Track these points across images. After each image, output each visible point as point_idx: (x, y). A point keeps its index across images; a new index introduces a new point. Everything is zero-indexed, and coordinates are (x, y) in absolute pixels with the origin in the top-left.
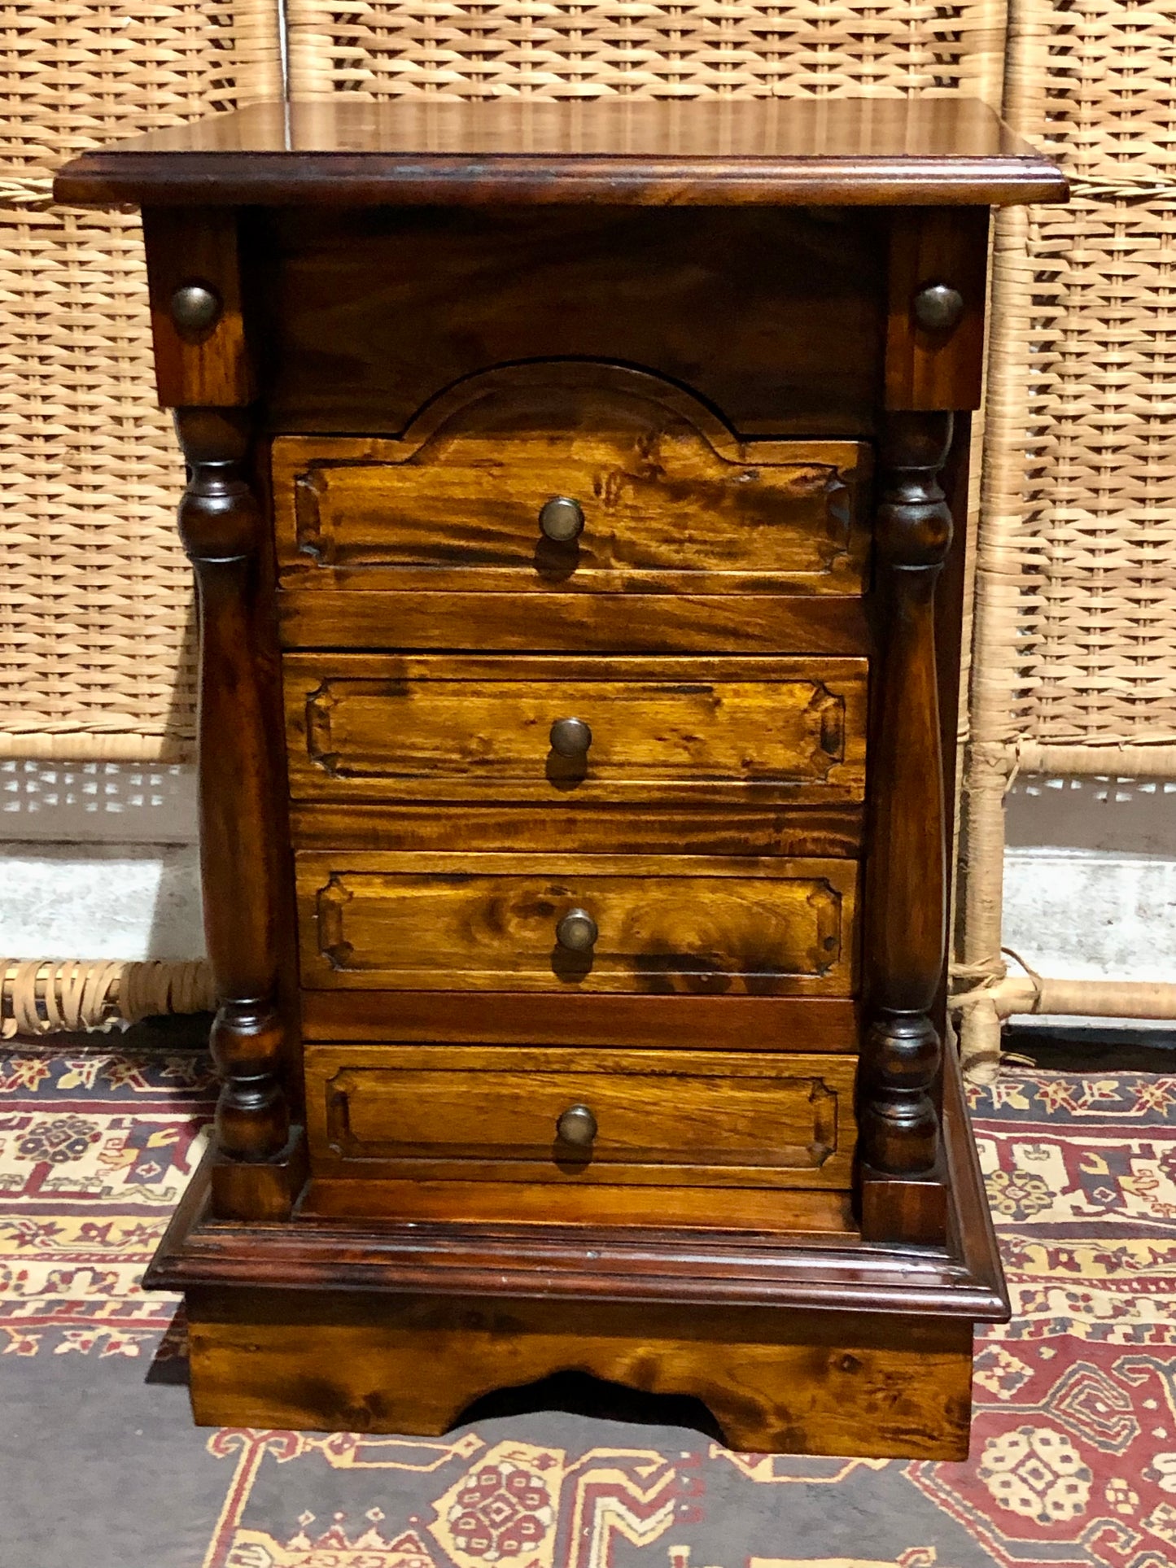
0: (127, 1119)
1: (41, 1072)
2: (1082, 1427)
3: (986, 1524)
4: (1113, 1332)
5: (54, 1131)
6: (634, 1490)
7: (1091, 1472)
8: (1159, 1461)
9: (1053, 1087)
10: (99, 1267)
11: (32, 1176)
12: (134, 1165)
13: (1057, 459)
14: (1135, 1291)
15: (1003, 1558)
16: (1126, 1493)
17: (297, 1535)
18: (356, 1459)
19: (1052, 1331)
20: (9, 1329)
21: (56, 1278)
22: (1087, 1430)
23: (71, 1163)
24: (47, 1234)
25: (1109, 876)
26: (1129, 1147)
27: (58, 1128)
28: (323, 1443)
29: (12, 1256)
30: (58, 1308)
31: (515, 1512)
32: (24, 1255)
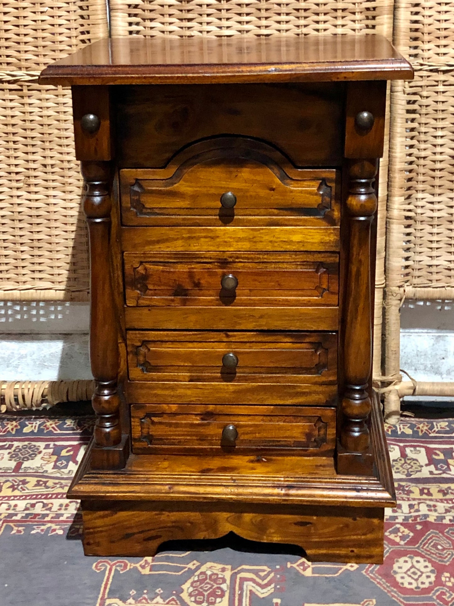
0: (52, 443)
1: (16, 426)
2: (432, 555)
3: (395, 592)
4: (445, 519)
5: (23, 450)
6: (258, 580)
7: (436, 571)
9: (422, 425)
10: (45, 501)
11: (15, 467)
12: (56, 462)
13: (418, 174)
15: (401, 602)
16: (449, 578)
17: (129, 598)
18: (150, 571)
19: (421, 519)
20: (11, 524)
21: (28, 506)
22: (434, 556)
23: (30, 461)
24: (23, 484)
25: (443, 340)
26: (452, 448)
27: (25, 448)
28: (138, 565)
29: (11, 497)
30: (30, 517)
31: (213, 586)
32: (15, 496)
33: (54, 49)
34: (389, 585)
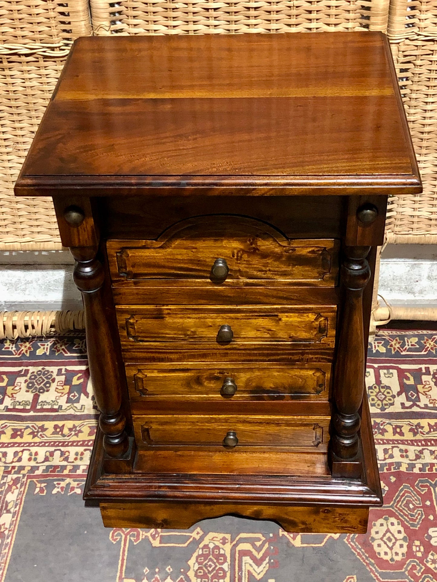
0: (63, 368)
1: (29, 348)
2: (405, 517)
3: (373, 565)
5: (38, 377)
6: (255, 553)
7: (408, 538)
8: (431, 531)
9: (394, 342)
10: (63, 449)
11: (33, 400)
12: (69, 393)
14: (422, 445)
15: (378, 579)
16: (419, 546)
17: (144, 579)
18: (160, 543)
19: (394, 469)
20: (34, 480)
22: (406, 518)
23: (46, 393)
24: (42, 431)
25: (418, 267)
26: (421, 369)
27: (39, 375)
28: (148, 534)
29: (31, 443)
30: (50, 470)
31: (216, 566)
32: (35, 443)
33: (31, 21)
34: (367, 555)
